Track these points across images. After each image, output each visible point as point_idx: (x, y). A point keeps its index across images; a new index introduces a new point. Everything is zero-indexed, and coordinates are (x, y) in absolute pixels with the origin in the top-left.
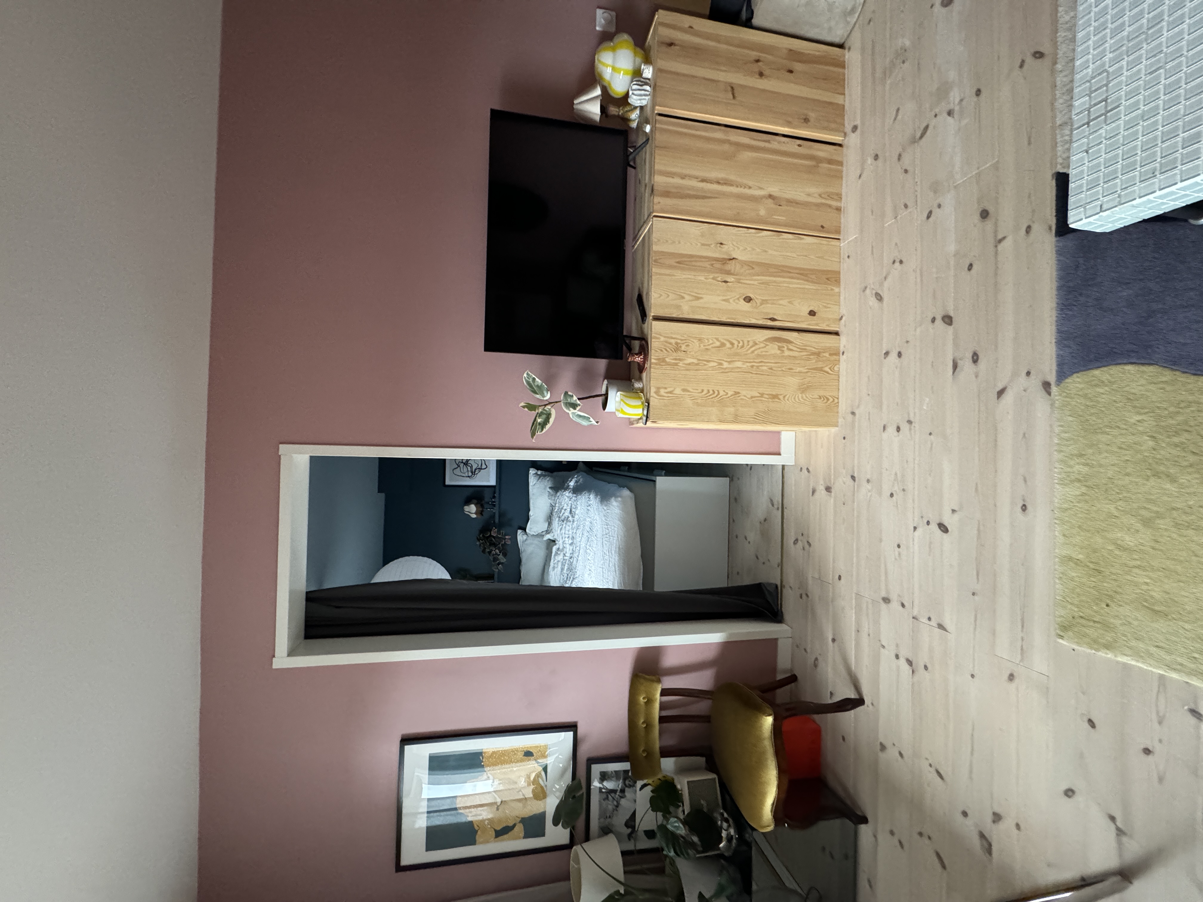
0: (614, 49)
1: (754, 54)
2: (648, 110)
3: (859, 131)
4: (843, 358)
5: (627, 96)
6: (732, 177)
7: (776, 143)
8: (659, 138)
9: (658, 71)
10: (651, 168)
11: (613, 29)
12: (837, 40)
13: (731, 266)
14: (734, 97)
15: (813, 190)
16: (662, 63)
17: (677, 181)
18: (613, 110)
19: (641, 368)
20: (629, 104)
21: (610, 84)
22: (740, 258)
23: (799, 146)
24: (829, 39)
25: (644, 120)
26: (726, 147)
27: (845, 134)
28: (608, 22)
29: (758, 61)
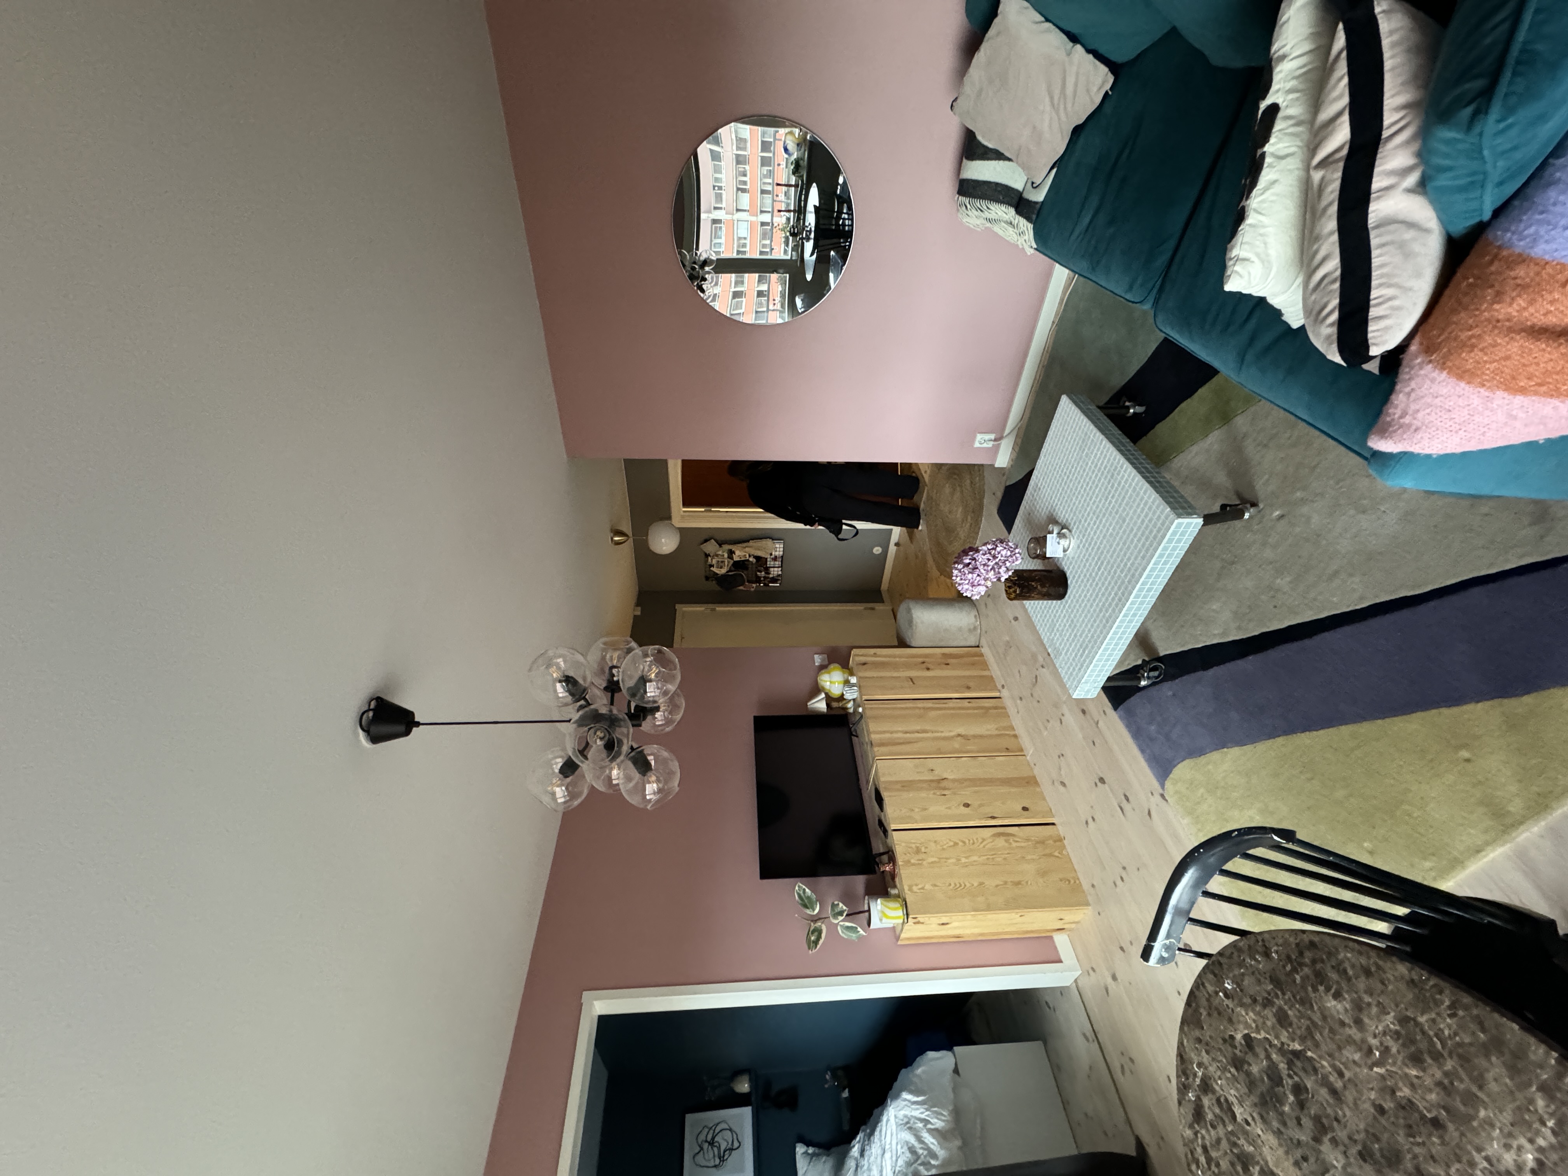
0: (829, 673)
1: (921, 660)
2: (859, 699)
3: (1006, 687)
4: (1065, 842)
5: (843, 695)
6: (928, 728)
7: (951, 704)
8: (869, 713)
9: (859, 679)
10: (867, 732)
11: (826, 663)
12: (973, 644)
13: (944, 784)
14: (914, 683)
15: (989, 727)
16: (861, 674)
17: (888, 735)
18: (835, 705)
19: (893, 876)
20: (845, 699)
21: (830, 691)
22: (949, 777)
23: (969, 702)
24: (968, 644)
25: (857, 704)
26: (917, 711)
27: (999, 691)
28: (823, 660)
29: (924, 663)
